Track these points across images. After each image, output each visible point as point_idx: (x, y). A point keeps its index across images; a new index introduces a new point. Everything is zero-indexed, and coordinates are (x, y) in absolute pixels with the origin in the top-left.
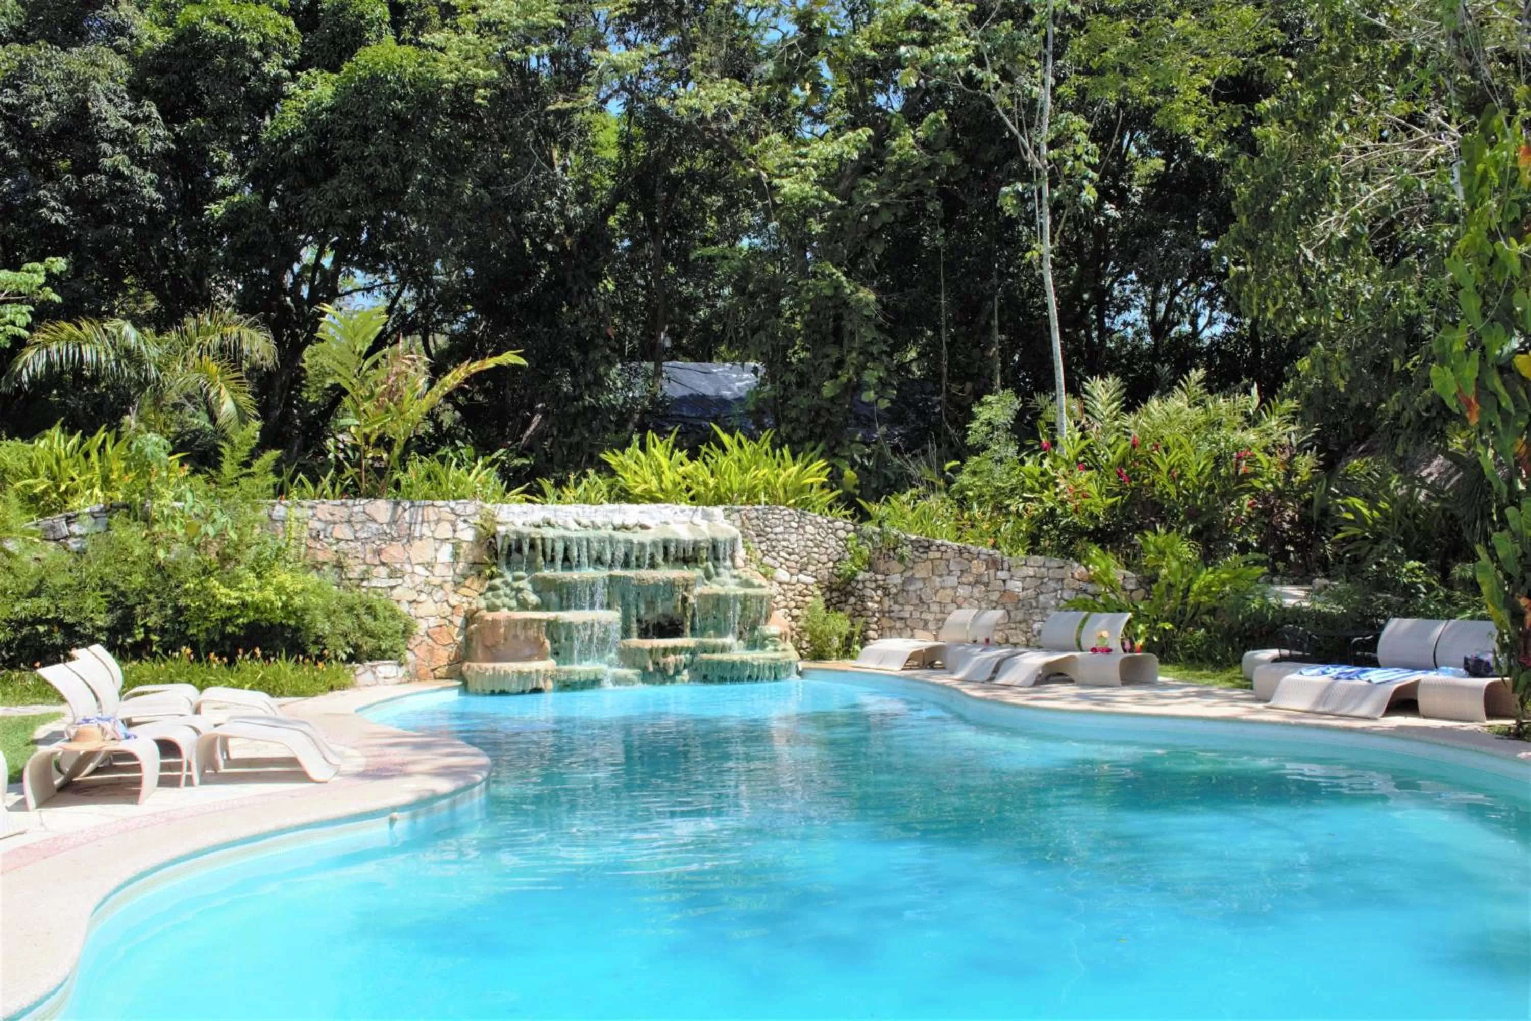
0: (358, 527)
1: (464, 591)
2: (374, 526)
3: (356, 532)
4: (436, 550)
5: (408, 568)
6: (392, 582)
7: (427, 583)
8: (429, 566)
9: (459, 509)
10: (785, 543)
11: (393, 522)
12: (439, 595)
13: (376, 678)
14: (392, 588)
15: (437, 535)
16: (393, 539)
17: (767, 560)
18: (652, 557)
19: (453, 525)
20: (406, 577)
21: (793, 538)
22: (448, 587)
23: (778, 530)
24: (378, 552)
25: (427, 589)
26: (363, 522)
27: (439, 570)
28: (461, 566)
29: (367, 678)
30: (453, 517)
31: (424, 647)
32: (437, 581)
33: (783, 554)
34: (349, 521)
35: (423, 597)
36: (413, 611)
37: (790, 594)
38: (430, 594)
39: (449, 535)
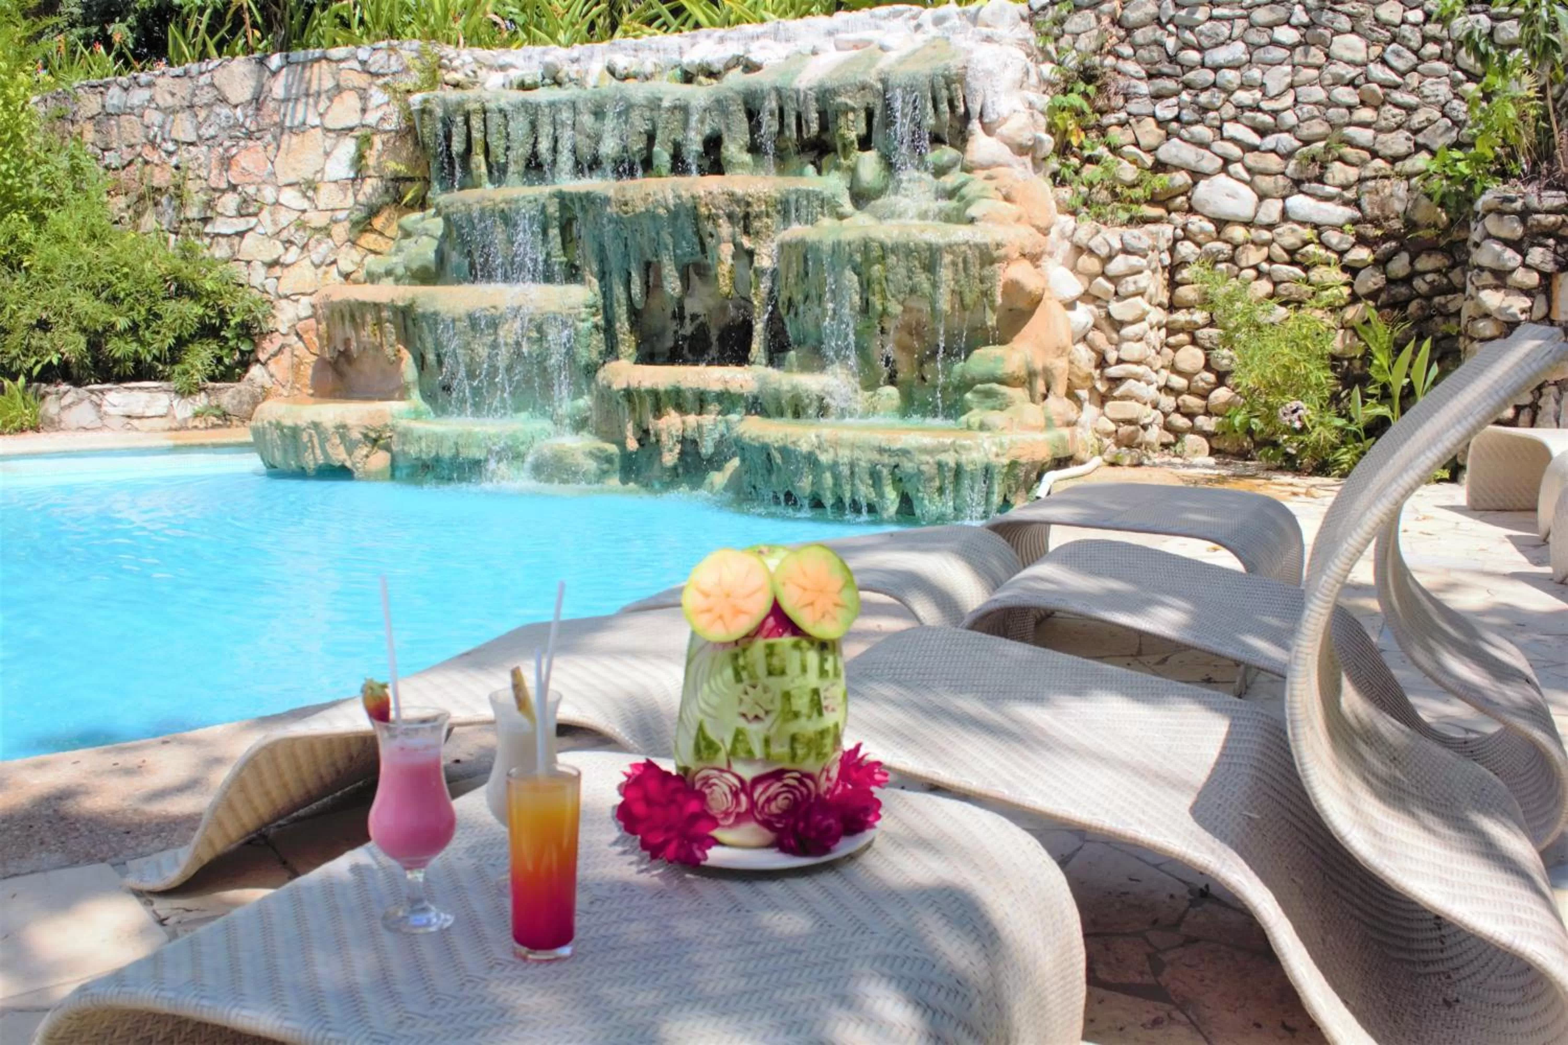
0: (202, 114)
1: (369, 240)
2: (224, 111)
3: (199, 126)
4: (327, 154)
5: (269, 193)
6: (241, 224)
7: (302, 226)
8: (309, 187)
9: (378, 61)
10: (1243, 97)
11: (258, 101)
12: (321, 250)
13: (102, 416)
14: (241, 234)
15: (330, 125)
16: (249, 135)
17: (1173, 151)
18: (713, 143)
19: (363, 95)
20: (265, 215)
21: (1277, 79)
22: (341, 231)
23: (1220, 55)
24: (226, 162)
25: (299, 237)
26: (209, 105)
27: (327, 196)
28: (370, 186)
29: (83, 413)
30: (362, 80)
31: (285, 358)
32: (317, 219)
33: (1230, 129)
34: (191, 107)
35: (293, 254)
36: (270, 284)
37: (1254, 256)
38: (304, 247)
39: (353, 119)
